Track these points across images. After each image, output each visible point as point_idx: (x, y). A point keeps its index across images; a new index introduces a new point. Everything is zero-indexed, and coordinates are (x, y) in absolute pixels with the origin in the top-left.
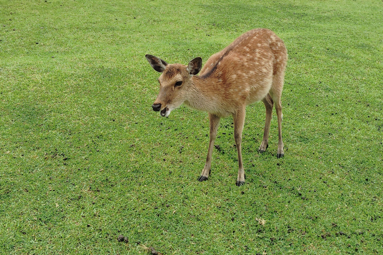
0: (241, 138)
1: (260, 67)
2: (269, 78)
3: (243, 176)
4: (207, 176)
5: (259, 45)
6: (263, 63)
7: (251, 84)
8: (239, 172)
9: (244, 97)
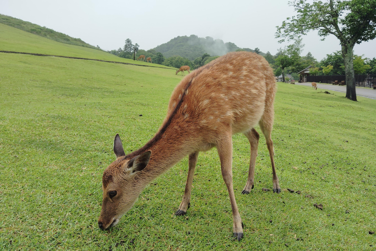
0: (232, 176)
1: (247, 88)
2: (261, 102)
3: (239, 225)
4: (185, 211)
5: (247, 62)
6: (251, 82)
7: (235, 107)
8: (233, 220)
9: (226, 124)
